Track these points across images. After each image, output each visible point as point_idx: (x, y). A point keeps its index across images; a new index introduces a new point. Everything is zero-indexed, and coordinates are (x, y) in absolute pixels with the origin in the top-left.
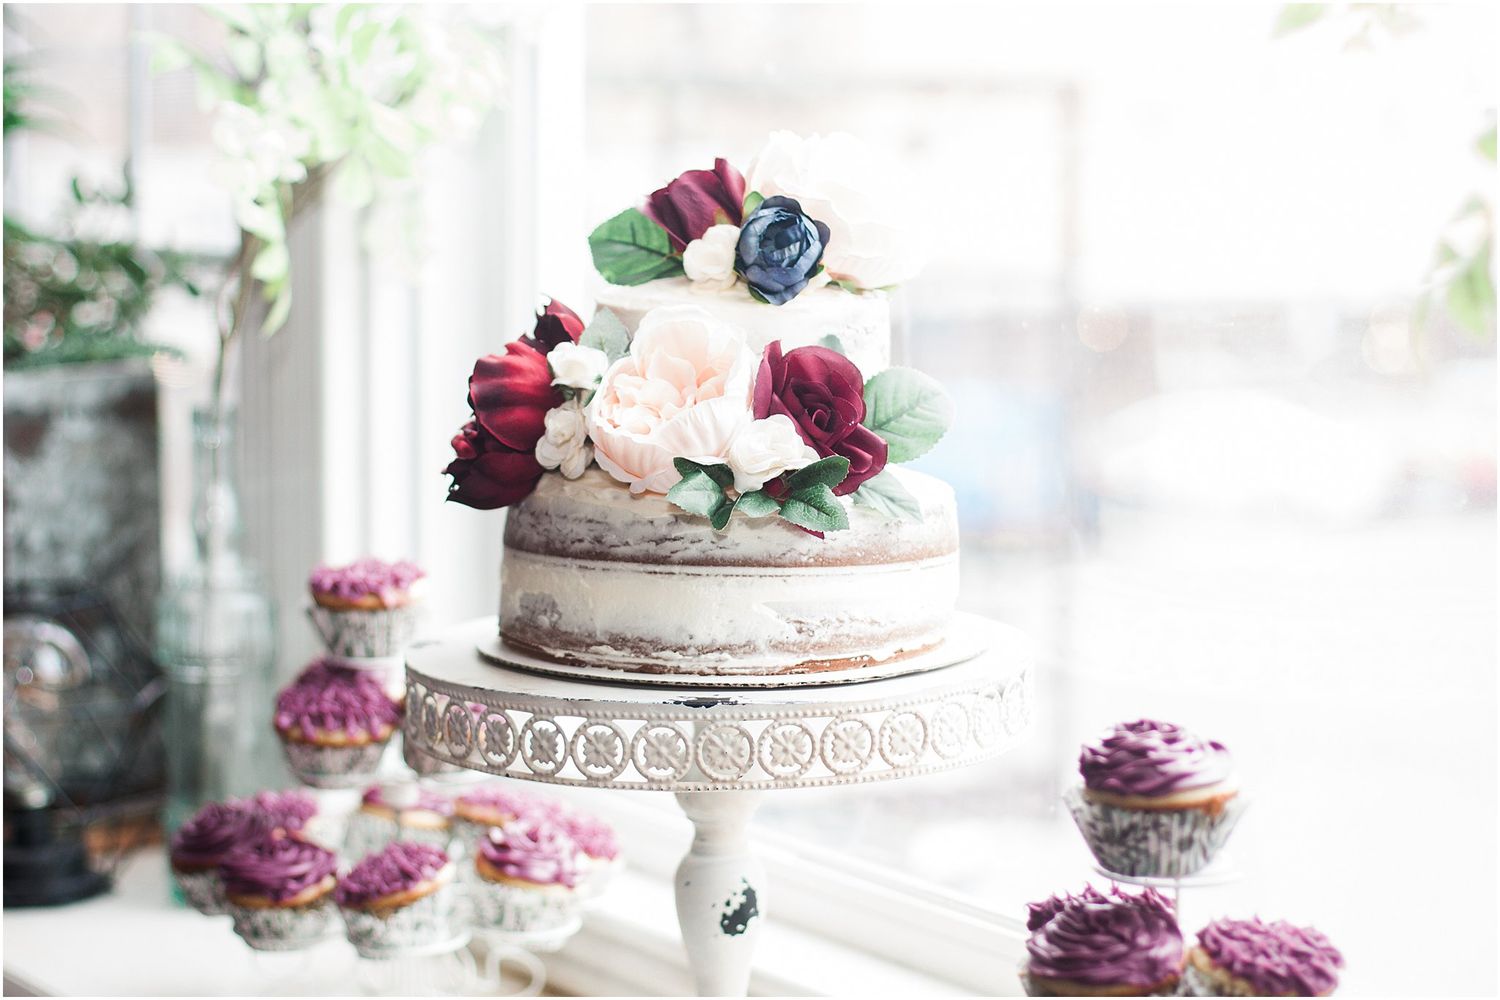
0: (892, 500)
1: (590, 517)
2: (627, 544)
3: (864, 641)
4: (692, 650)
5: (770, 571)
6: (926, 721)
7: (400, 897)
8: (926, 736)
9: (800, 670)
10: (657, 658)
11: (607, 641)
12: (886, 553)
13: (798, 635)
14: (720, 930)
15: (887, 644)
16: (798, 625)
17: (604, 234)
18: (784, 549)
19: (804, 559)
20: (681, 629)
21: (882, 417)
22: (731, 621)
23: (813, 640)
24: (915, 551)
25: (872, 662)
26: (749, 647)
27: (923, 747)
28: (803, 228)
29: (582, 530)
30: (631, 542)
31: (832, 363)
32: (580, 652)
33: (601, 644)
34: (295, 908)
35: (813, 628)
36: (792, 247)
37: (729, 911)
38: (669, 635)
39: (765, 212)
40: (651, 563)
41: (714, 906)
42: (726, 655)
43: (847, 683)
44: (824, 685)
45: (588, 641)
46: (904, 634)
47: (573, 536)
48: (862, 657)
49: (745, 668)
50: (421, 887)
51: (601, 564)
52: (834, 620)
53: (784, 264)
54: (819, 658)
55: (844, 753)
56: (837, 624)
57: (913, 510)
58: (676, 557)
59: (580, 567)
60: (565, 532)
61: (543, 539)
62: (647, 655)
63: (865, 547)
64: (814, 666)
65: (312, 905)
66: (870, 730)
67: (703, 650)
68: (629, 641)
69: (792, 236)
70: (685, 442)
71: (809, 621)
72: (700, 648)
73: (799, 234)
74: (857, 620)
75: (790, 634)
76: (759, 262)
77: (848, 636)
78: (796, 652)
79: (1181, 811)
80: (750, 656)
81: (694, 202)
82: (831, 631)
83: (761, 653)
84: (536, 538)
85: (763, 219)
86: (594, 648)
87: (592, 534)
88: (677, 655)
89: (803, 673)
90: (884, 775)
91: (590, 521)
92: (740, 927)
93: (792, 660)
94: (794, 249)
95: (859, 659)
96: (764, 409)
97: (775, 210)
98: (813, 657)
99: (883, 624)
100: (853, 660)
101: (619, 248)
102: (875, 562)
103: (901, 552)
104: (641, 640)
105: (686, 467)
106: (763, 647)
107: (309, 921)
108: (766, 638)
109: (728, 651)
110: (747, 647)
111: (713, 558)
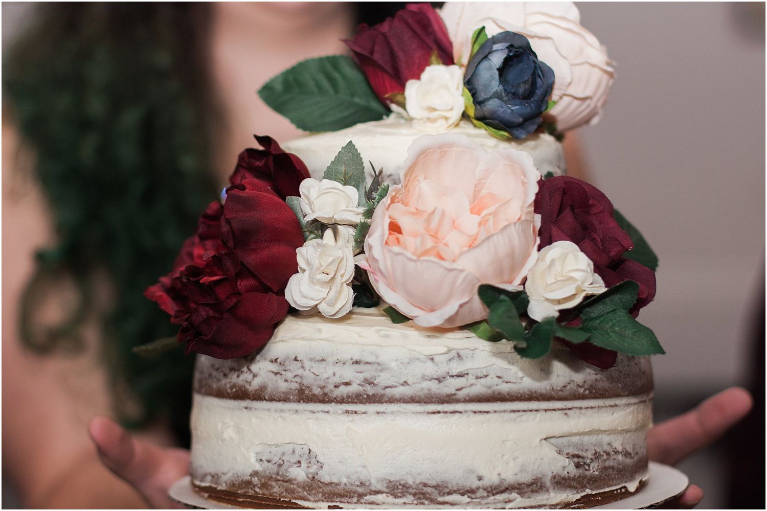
1: (356, 358)
2: (405, 383)
3: (623, 473)
4: (481, 492)
5: (553, 404)
9: (576, 506)
10: (443, 503)
11: (384, 489)
13: (576, 469)
15: (635, 475)
16: (576, 460)
18: (564, 382)
19: (581, 391)
20: (468, 471)
23: (589, 474)
25: (627, 493)
29: (348, 373)
30: (410, 382)
32: (350, 503)
33: (376, 493)
35: (588, 461)
38: (456, 478)
39: (498, 47)
40: (434, 402)
42: (515, 495)
45: (360, 490)
46: (642, 465)
47: (337, 380)
48: (621, 489)
49: (531, 507)
51: (372, 408)
52: (603, 453)
54: (594, 492)
58: (461, 394)
59: (347, 412)
60: (325, 376)
61: (295, 386)
62: (432, 501)
64: (588, 501)
67: (491, 492)
68: (410, 487)
71: (584, 454)
72: (489, 489)
74: (618, 452)
75: (570, 469)
78: (576, 488)
80: (537, 494)
82: (602, 464)
83: (547, 490)
84: (283, 386)
87: (361, 376)
88: (466, 499)
91: (357, 362)
93: (572, 496)
95: (619, 491)
97: (506, 44)
98: (588, 491)
100: (616, 492)
104: (425, 485)
105: (491, 295)
106: (548, 484)
108: (550, 474)
109: (516, 491)
110: (535, 485)
111: (500, 394)
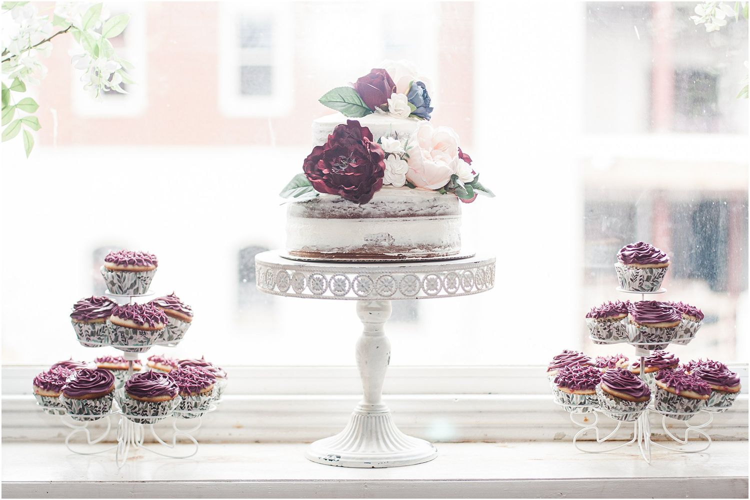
1: (404, 201)
10: (434, 251)
11: (417, 247)
29: (403, 207)
30: (423, 209)
32: (406, 253)
33: (414, 249)
40: (430, 216)
45: (409, 248)
47: (399, 209)
51: (412, 218)
59: (403, 220)
60: (395, 208)
61: (383, 212)
62: (431, 250)
68: (425, 246)
84: (378, 212)
86: (411, 251)
87: (408, 207)
91: (405, 203)
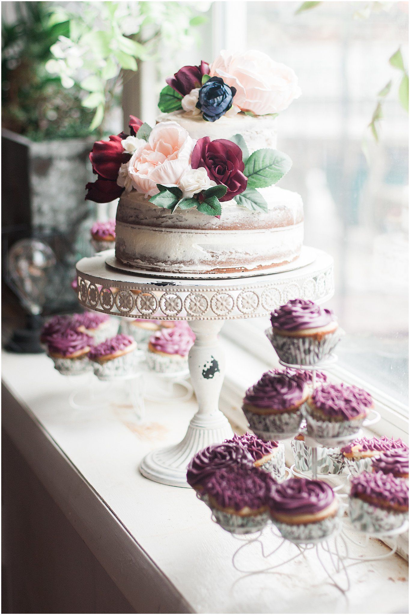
0: (256, 203)
1: (135, 207)
2: (146, 218)
3: (242, 261)
4: (169, 263)
5: (199, 231)
6: (258, 296)
7: (109, 356)
8: (259, 301)
9: (213, 272)
10: (157, 265)
12: (252, 225)
13: (212, 258)
14: (202, 377)
15: (253, 262)
16: (212, 254)
17: (165, 92)
18: (206, 222)
19: (214, 227)
20: (165, 254)
21: (257, 169)
22: (184, 251)
23: (218, 260)
24: (267, 225)
25: (246, 270)
26: (191, 262)
27: (257, 306)
28: (224, 90)
29: (132, 212)
30: (148, 218)
31: (229, 146)
32: (131, 261)
33: (137, 259)
34: (72, 359)
35: (218, 255)
36: (218, 98)
37: (206, 369)
38: (161, 256)
39: (209, 83)
40: (154, 227)
41: (199, 366)
42: (182, 265)
43: (229, 278)
44: (218, 279)
45: (134, 257)
46: (263, 259)
47: (130, 214)
48: (241, 268)
49: (190, 271)
50: (118, 353)
51: (138, 226)
52: (228, 252)
53: (215, 105)
54: (221, 268)
55: (221, 307)
56: (230, 254)
57: (265, 208)
58: (163, 224)
59: (132, 227)
60: (128, 213)
62: (153, 264)
63: (241, 222)
64: (219, 271)
65: (80, 358)
66: (232, 298)
67: (173, 263)
68: (147, 258)
69: (220, 94)
70: (160, 178)
71: (217, 252)
72: (172, 262)
73: (222, 92)
74: (239, 252)
75: (209, 257)
76: (205, 104)
77: (234, 259)
78: (211, 265)
79: (304, 338)
80: (191, 266)
81: (188, 79)
82: (227, 256)
83: (196, 265)
85: (208, 86)
86: (135, 260)
87: (135, 214)
88: (164, 264)
89: (215, 273)
90: (239, 316)
91: (135, 209)
92: (211, 376)
93: (209, 268)
94: (220, 98)
95: (239, 269)
96: (196, 164)
97: (213, 82)
98: (218, 267)
99: (251, 254)
100: (237, 269)
101: (168, 98)
102: (246, 229)
103: (260, 225)
104: (151, 258)
105: (162, 188)
106: (197, 262)
107: (77, 364)
108: (199, 259)
109: (183, 263)
110: (190, 262)
111: (177, 225)
